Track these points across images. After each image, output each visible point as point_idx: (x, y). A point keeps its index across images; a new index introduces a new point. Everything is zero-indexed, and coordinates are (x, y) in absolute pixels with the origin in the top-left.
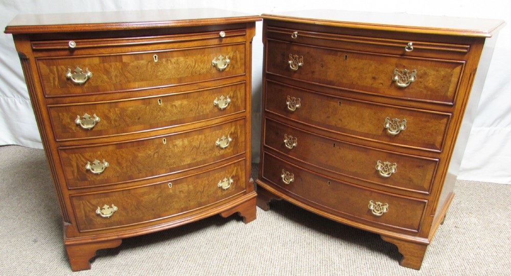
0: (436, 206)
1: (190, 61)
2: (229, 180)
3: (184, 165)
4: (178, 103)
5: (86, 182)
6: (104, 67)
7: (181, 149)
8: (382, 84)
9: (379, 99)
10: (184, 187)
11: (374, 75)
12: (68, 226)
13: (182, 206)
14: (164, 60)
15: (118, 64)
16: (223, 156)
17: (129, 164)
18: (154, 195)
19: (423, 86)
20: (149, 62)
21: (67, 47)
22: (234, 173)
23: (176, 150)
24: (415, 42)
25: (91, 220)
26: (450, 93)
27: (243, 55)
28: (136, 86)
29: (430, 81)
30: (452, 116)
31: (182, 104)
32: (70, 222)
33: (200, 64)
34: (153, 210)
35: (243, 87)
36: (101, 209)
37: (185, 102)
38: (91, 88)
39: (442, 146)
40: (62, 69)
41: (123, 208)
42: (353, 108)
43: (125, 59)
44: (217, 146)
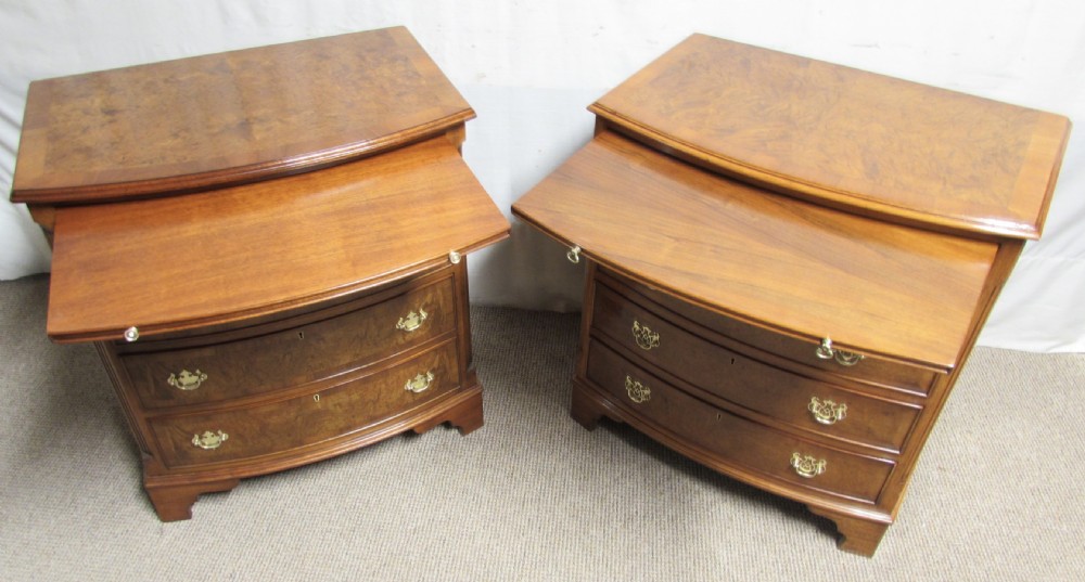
2: (425, 377)
3: (339, 366)
5: (171, 401)
7: (332, 344)
10: (343, 398)
12: (148, 460)
13: (341, 425)
16: (410, 343)
17: (242, 373)
18: (289, 415)
22: (436, 365)
23: (323, 346)
25: (185, 453)
32: (150, 454)
34: (289, 435)
36: (201, 438)
41: (236, 435)
44: (399, 330)
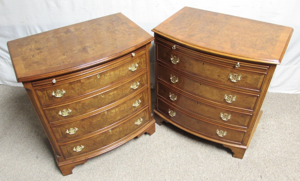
0: (251, 133)
1: (117, 72)
2: (140, 119)
3: (117, 120)
4: (111, 94)
5: (67, 138)
6: (72, 87)
7: (115, 114)
8: (223, 79)
9: (222, 86)
10: (118, 130)
11: (219, 75)
12: (59, 158)
13: (117, 138)
14: (103, 76)
15: (79, 84)
16: (136, 110)
17: (88, 127)
18: (103, 137)
19: (245, 82)
20: (95, 79)
21: (51, 82)
22: (143, 116)
23: (112, 115)
24: (240, 62)
25: (71, 154)
26: (259, 86)
27: (145, 59)
28: (89, 92)
29: (249, 80)
30: (260, 96)
31: (114, 93)
32: (60, 155)
33: (122, 72)
34: (102, 143)
35: (146, 74)
36: (76, 148)
37: (115, 92)
38: (66, 98)
39: (254, 109)
40: (49, 92)
41: (86, 146)
42: (208, 88)
43: (82, 81)
44: (133, 107)
